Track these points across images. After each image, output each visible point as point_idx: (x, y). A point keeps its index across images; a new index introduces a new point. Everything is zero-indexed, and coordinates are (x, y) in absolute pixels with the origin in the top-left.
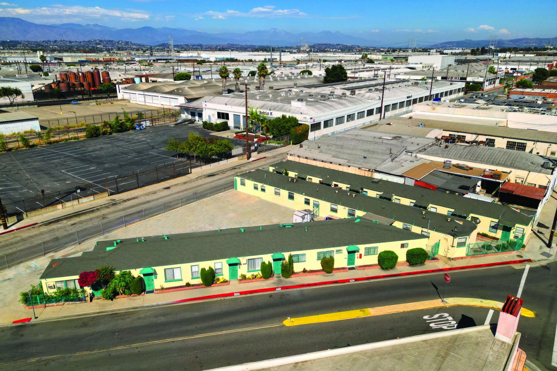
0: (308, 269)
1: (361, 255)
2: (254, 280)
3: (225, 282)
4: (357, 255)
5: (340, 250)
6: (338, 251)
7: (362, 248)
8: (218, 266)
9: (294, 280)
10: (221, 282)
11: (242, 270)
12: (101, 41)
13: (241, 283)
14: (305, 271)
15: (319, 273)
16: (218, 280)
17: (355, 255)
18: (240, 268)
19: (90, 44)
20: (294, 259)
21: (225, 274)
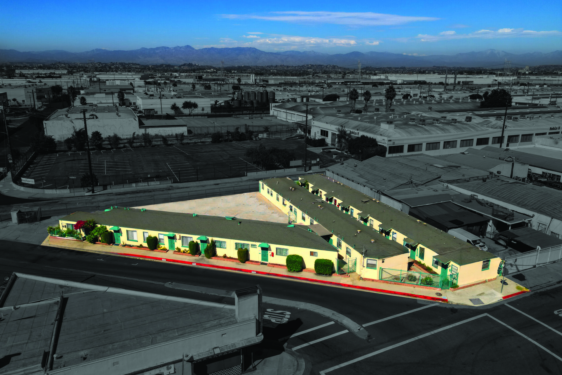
0: (228, 256)
1: (273, 253)
2: (184, 254)
3: (165, 250)
4: (269, 253)
5: (255, 245)
6: (253, 246)
7: (274, 247)
8: (161, 237)
9: (213, 261)
10: (161, 250)
11: (178, 244)
12: (312, 66)
13: (174, 254)
14: (225, 256)
15: (234, 260)
16: (159, 247)
17: (268, 252)
18: (176, 242)
19: (303, 68)
20: (217, 244)
21: (166, 244)
